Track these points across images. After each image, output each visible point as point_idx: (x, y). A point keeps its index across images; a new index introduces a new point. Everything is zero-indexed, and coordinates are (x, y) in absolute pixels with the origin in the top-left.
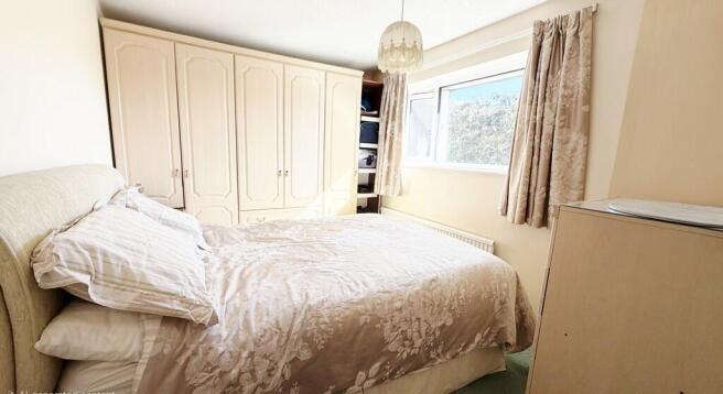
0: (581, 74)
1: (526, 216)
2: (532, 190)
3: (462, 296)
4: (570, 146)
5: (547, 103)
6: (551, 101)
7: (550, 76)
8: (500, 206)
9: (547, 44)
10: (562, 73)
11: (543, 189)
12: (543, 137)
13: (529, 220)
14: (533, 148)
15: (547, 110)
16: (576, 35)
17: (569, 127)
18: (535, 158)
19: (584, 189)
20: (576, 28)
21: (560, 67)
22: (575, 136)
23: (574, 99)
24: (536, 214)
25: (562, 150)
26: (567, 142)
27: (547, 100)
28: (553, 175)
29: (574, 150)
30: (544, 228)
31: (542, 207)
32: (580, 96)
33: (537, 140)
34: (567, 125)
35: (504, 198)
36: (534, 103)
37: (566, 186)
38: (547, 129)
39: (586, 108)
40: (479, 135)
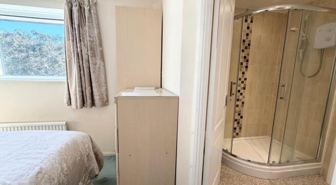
0: (96, 32)
1: (83, 103)
2: (84, 89)
3: (66, 169)
4: (97, 66)
5: (82, 43)
6: (84, 42)
7: (80, 28)
8: (65, 100)
9: (75, 9)
10: (87, 28)
11: (90, 88)
12: (84, 61)
13: (85, 105)
14: (80, 66)
15: (83, 46)
16: (90, 10)
17: (95, 57)
18: (82, 72)
19: (107, 86)
20: (89, 7)
21: (85, 25)
22: (99, 62)
23: (94, 43)
24: (89, 101)
25: (94, 68)
26: (96, 64)
27: (82, 42)
28: (93, 80)
29: (99, 68)
30: (93, 107)
31: (91, 97)
32: (97, 42)
33: (81, 63)
34: (94, 55)
35: (68, 96)
36: (75, 41)
37: (100, 86)
38: (85, 57)
39: (101, 48)
40: (28, 57)
